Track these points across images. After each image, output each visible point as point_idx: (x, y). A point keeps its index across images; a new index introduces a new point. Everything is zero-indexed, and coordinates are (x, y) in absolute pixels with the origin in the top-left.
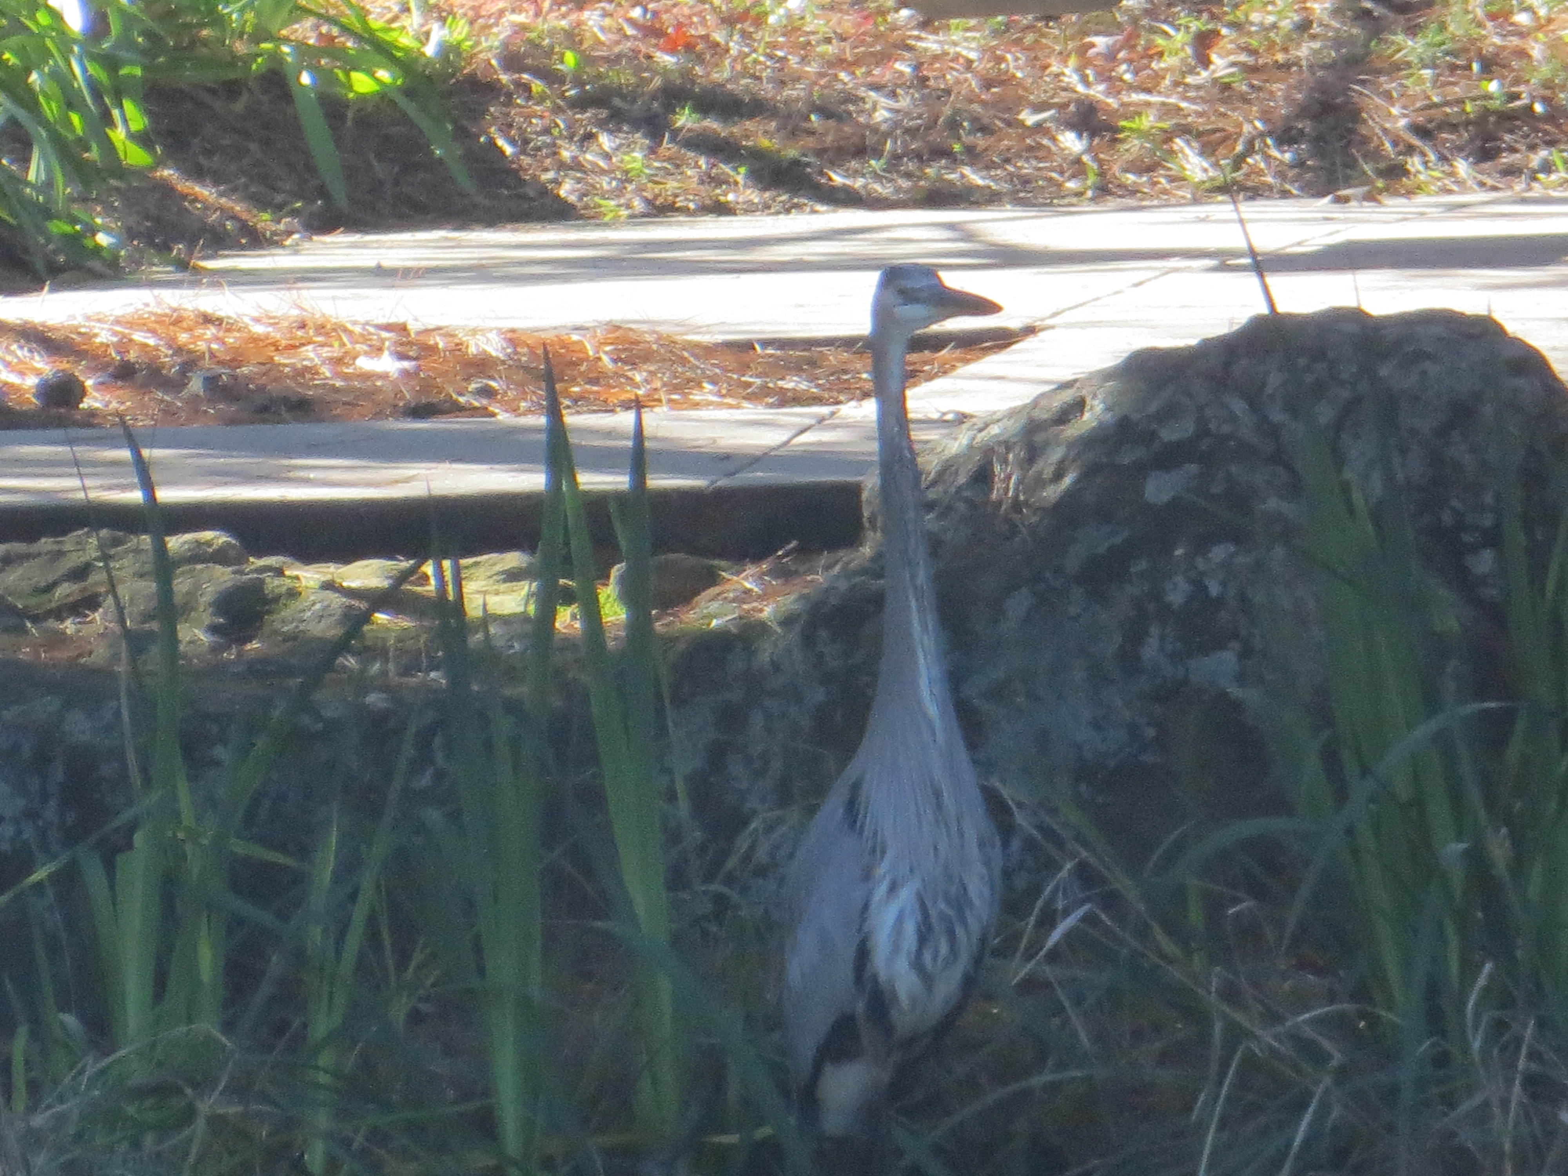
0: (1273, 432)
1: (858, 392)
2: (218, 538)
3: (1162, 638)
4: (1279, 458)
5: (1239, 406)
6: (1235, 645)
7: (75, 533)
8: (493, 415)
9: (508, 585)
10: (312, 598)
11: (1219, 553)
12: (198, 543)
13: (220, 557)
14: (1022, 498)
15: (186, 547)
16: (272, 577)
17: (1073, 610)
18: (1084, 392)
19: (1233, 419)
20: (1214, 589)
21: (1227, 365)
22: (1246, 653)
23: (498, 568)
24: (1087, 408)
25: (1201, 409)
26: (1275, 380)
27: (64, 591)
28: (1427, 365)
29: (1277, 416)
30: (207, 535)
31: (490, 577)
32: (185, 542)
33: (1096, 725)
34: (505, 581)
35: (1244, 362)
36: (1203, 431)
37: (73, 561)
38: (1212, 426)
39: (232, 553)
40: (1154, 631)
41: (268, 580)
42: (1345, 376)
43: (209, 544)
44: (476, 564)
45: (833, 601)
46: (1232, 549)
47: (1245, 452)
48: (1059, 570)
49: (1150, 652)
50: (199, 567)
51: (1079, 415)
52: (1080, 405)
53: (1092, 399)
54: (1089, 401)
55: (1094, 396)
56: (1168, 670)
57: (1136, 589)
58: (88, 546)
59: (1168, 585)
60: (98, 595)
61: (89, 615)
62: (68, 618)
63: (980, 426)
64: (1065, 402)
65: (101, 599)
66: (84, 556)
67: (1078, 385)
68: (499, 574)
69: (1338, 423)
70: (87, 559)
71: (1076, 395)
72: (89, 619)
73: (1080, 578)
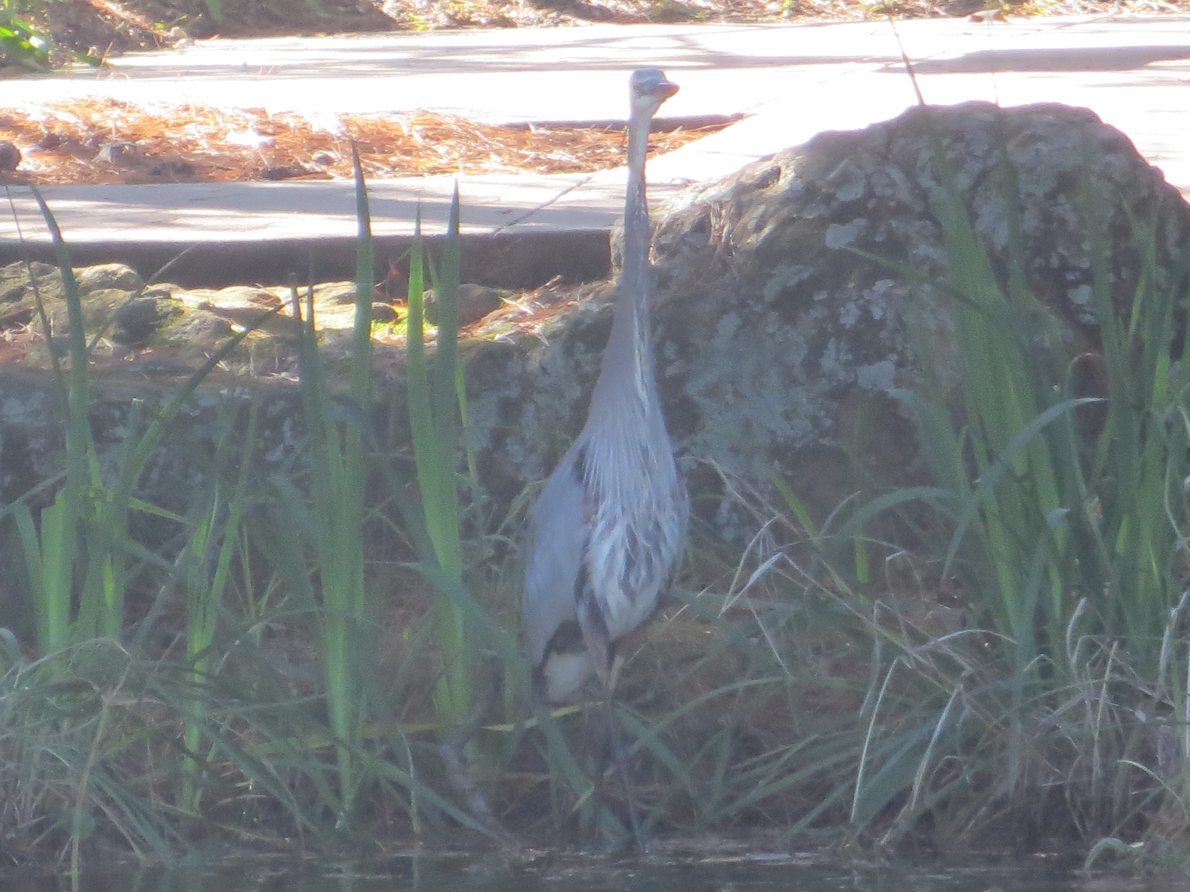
0: (924, 195)
1: (608, 162)
2: (121, 269)
3: (838, 351)
4: (928, 215)
5: (897, 175)
6: (894, 357)
7: (13, 265)
8: (330, 178)
9: (341, 306)
10: (193, 315)
11: (881, 286)
12: (106, 273)
13: (122, 283)
14: (732, 243)
15: (97, 275)
16: (161, 299)
17: (770, 330)
18: (780, 164)
19: (892, 184)
20: (877, 314)
21: (888, 144)
22: (900, 364)
23: (335, 293)
24: (782, 175)
25: (868, 177)
26: (925, 156)
28: (1040, 145)
29: (926, 182)
30: (113, 267)
31: (328, 300)
32: (96, 272)
33: (787, 416)
34: (339, 303)
35: (902, 142)
36: (870, 194)
37: (10, 285)
38: (878, 191)
39: (132, 281)
40: (831, 345)
41: (159, 301)
42: (978, 153)
43: (114, 273)
44: (317, 291)
45: (589, 321)
46: (890, 283)
47: (902, 210)
48: (760, 299)
49: (828, 362)
50: (107, 291)
51: (775, 181)
52: (776, 173)
53: (786, 169)
54: (784, 171)
55: (788, 167)
56: (842, 375)
57: (818, 313)
58: (22, 275)
59: (842, 310)
60: (30, 311)
61: (22, 327)
62: (7, 329)
63: (701, 188)
64: (765, 171)
65: (32, 315)
66: (19, 281)
67: (775, 158)
68: (334, 298)
69: (974, 188)
70: (21, 284)
71: (773, 166)
72: (23, 330)
73: (776, 305)
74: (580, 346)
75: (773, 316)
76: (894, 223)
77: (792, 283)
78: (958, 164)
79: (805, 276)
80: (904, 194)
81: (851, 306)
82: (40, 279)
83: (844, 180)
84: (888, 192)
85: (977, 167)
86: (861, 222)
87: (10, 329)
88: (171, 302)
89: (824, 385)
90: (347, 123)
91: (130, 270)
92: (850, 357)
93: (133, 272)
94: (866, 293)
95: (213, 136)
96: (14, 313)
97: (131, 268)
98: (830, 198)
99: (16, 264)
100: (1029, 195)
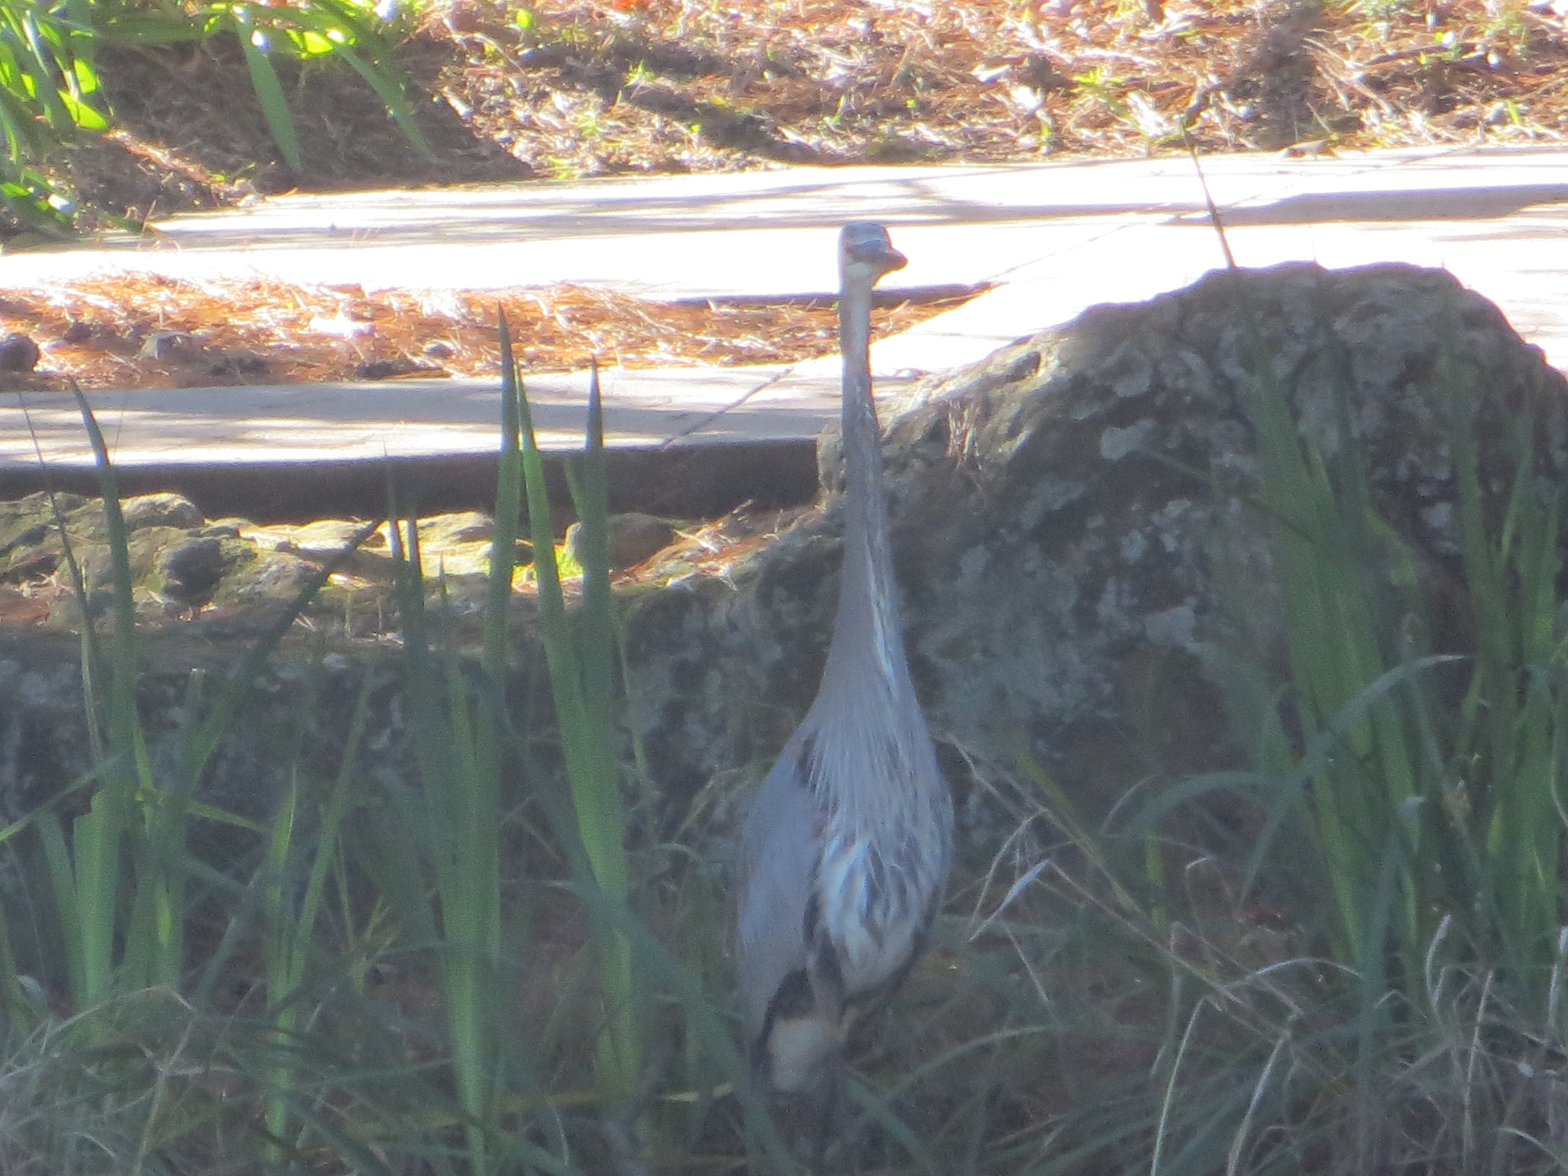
0: (1228, 386)
2: (173, 500)
3: (1119, 593)
5: (1193, 360)
6: (1192, 600)
7: (31, 496)
8: (448, 375)
9: (464, 545)
10: (269, 559)
11: (1175, 508)
12: (153, 506)
13: (176, 519)
14: (977, 454)
15: (142, 508)
16: (227, 539)
17: (1029, 566)
18: (1039, 348)
20: (1170, 543)
21: (1182, 320)
22: (1201, 610)
23: (454, 528)
24: (1042, 364)
25: (1155, 364)
26: (1230, 335)
27: (20, 553)
28: (1382, 318)
29: (1232, 369)
30: (163, 497)
31: (447, 537)
32: (140, 505)
33: (1054, 680)
34: (461, 541)
35: (1199, 317)
36: (1158, 387)
37: (28, 524)
38: (1169, 382)
39: (188, 516)
40: (1111, 586)
41: (224, 542)
42: (1299, 330)
43: (164, 506)
44: (432, 525)
45: (790, 559)
46: (1188, 504)
47: (1201, 407)
48: (1015, 527)
49: (1106, 608)
50: (155, 529)
51: (1033, 371)
52: (1034, 361)
53: (1047, 355)
54: (1044, 358)
55: (1050, 352)
56: (1126, 625)
57: (1093, 544)
58: (44, 509)
59: (1125, 541)
60: (55, 557)
61: (45, 579)
62: (24, 581)
63: (935, 382)
64: (1019, 359)
65: (57, 562)
66: (40, 518)
67: (1032, 341)
68: (454, 534)
69: (1294, 377)
70: (42, 522)
71: (1030, 352)
72: (45, 582)
73: (1036, 535)
74: (780, 592)
75: (1033, 551)
76: (1190, 425)
77: (1057, 506)
78: (1274, 345)
79: (1075, 495)
80: (1203, 386)
81: (1136, 535)
82: (67, 514)
83: (1125, 368)
84: (1182, 383)
85: (1300, 348)
86: (1147, 424)
87: (28, 581)
88: (239, 542)
89: (1101, 639)
90: (468, 303)
91: (184, 501)
92: (1135, 601)
93: (189, 504)
94: (1156, 518)
95: (293, 323)
96: (34, 559)
97: (187, 498)
98: (1105, 393)
99: (35, 495)
100: (1367, 384)
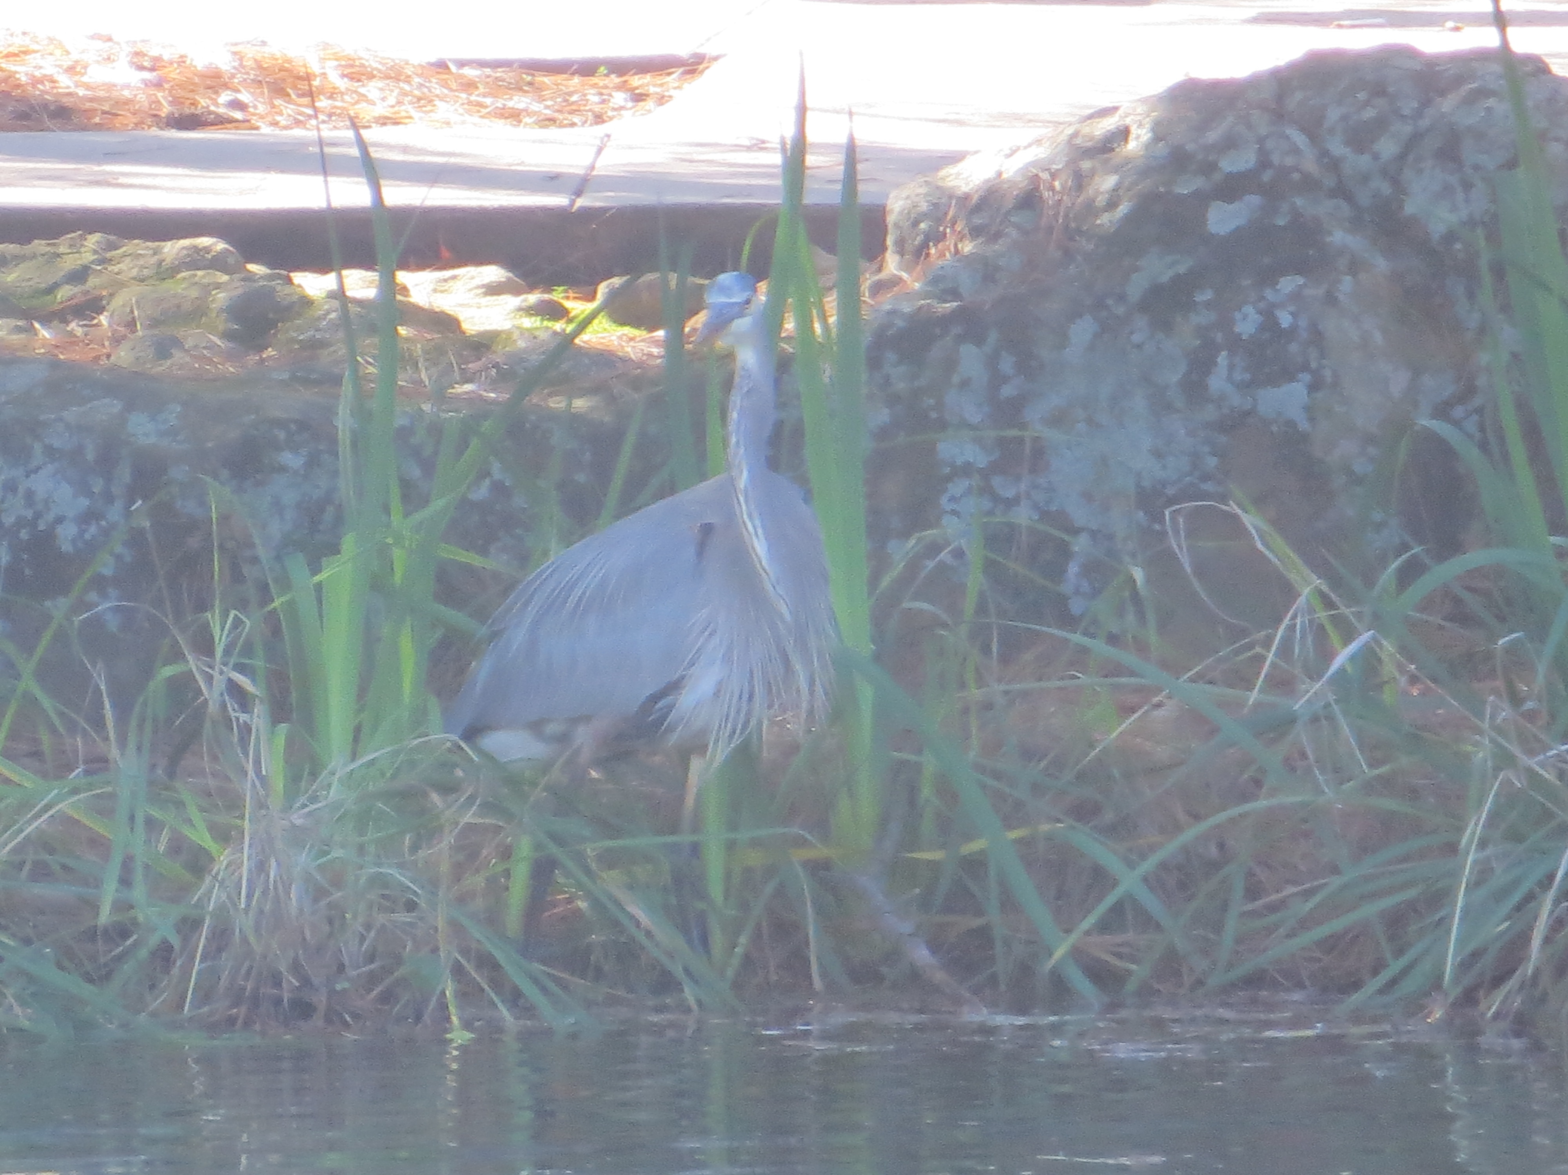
0: (1334, 165)
1: (590, 114)
2: (215, 244)
3: (1231, 367)
4: (1342, 192)
5: (1300, 139)
6: (1306, 377)
7: (69, 236)
11: (1288, 284)
12: (196, 249)
15: (185, 252)
17: (1136, 338)
18: (1128, 121)
19: (1296, 151)
20: (1285, 319)
21: (1280, 98)
22: (1313, 388)
23: (478, 281)
24: (1132, 136)
25: (1261, 141)
26: (1333, 115)
27: (65, 293)
28: (1491, 102)
29: (1337, 148)
30: (205, 241)
31: (471, 290)
32: (184, 248)
34: (486, 294)
35: (1299, 96)
36: (1264, 163)
37: (70, 263)
38: (1276, 159)
39: (231, 260)
40: (1222, 359)
43: (207, 249)
46: (1300, 280)
47: (1309, 185)
48: (1122, 298)
49: (1217, 382)
50: (200, 273)
51: (1123, 143)
52: (1124, 134)
53: (1138, 127)
54: (1134, 130)
55: (1140, 125)
56: (1236, 400)
57: (1202, 318)
58: (83, 250)
60: (101, 298)
61: (94, 318)
62: (72, 320)
64: (1108, 131)
65: (104, 302)
66: (81, 259)
67: (1120, 112)
69: (1402, 157)
70: (85, 261)
71: (1119, 124)
72: (95, 321)
73: (1145, 306)
75: (1141, 322)
76: (1299, 202)
77: (1165, 278)
78: (1380, 125)
79: (1182, 269)
80: (1310, 164)
81: (1249, 310)
82: (109, 255)
83: (1230, 143)
84: (1289, 161)
85: (1407, 129)
86: (1254, 200)
87: (76, 321)
88: (295, 289)
89: (1210, 413)
90: (238, 55)
91: (226, 246)
92: (1247, 376)
93: (231, 249)
94: (1269, 294)
95: (71, 70)
96: (81, 299)
97: (229, 243)
98: (1208, 168)
99: (73, 235)
100: (1476, 168)
